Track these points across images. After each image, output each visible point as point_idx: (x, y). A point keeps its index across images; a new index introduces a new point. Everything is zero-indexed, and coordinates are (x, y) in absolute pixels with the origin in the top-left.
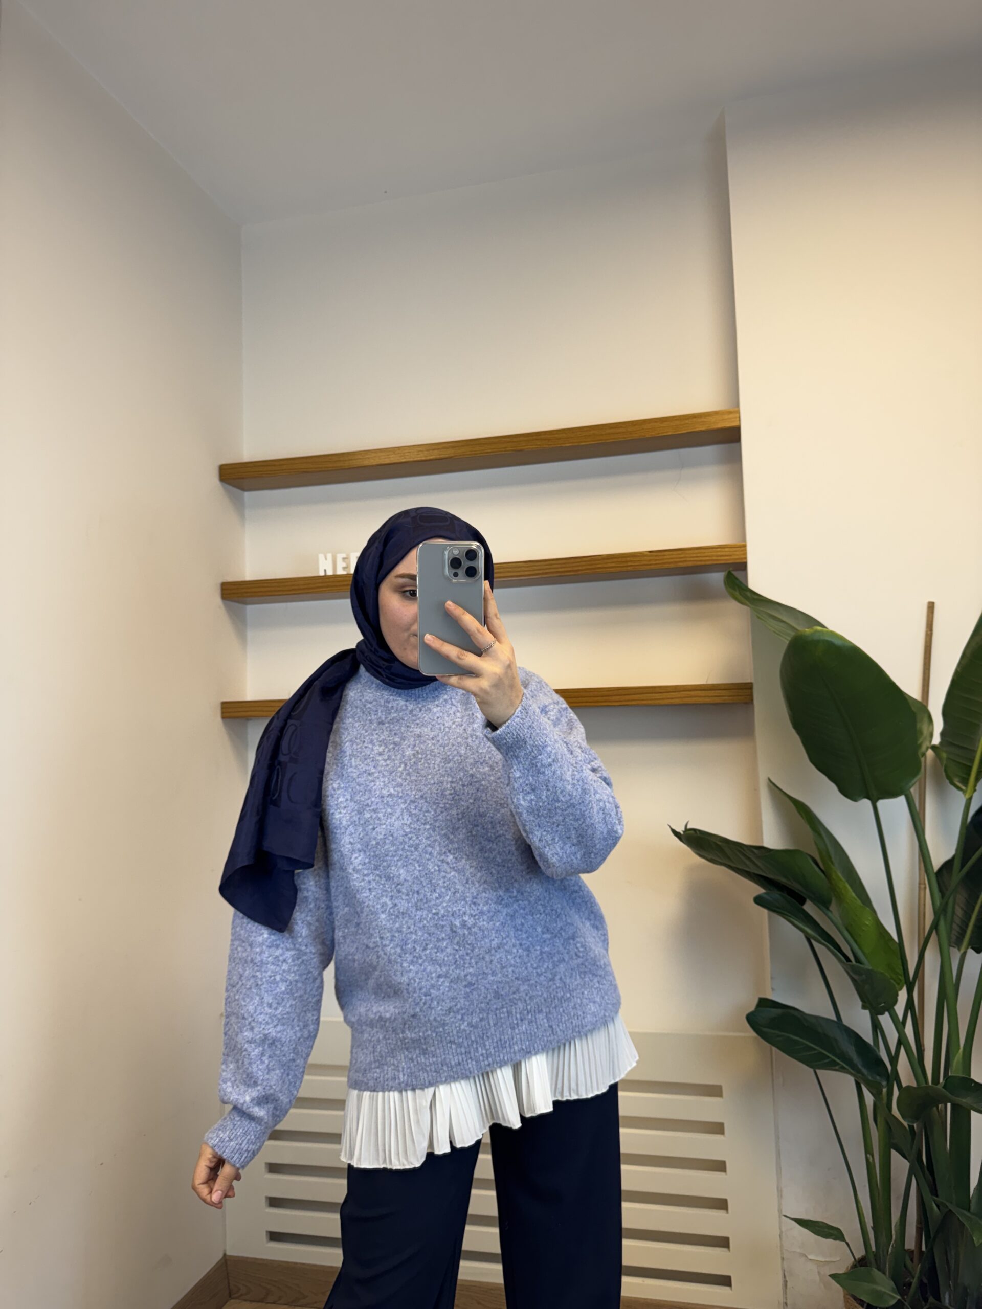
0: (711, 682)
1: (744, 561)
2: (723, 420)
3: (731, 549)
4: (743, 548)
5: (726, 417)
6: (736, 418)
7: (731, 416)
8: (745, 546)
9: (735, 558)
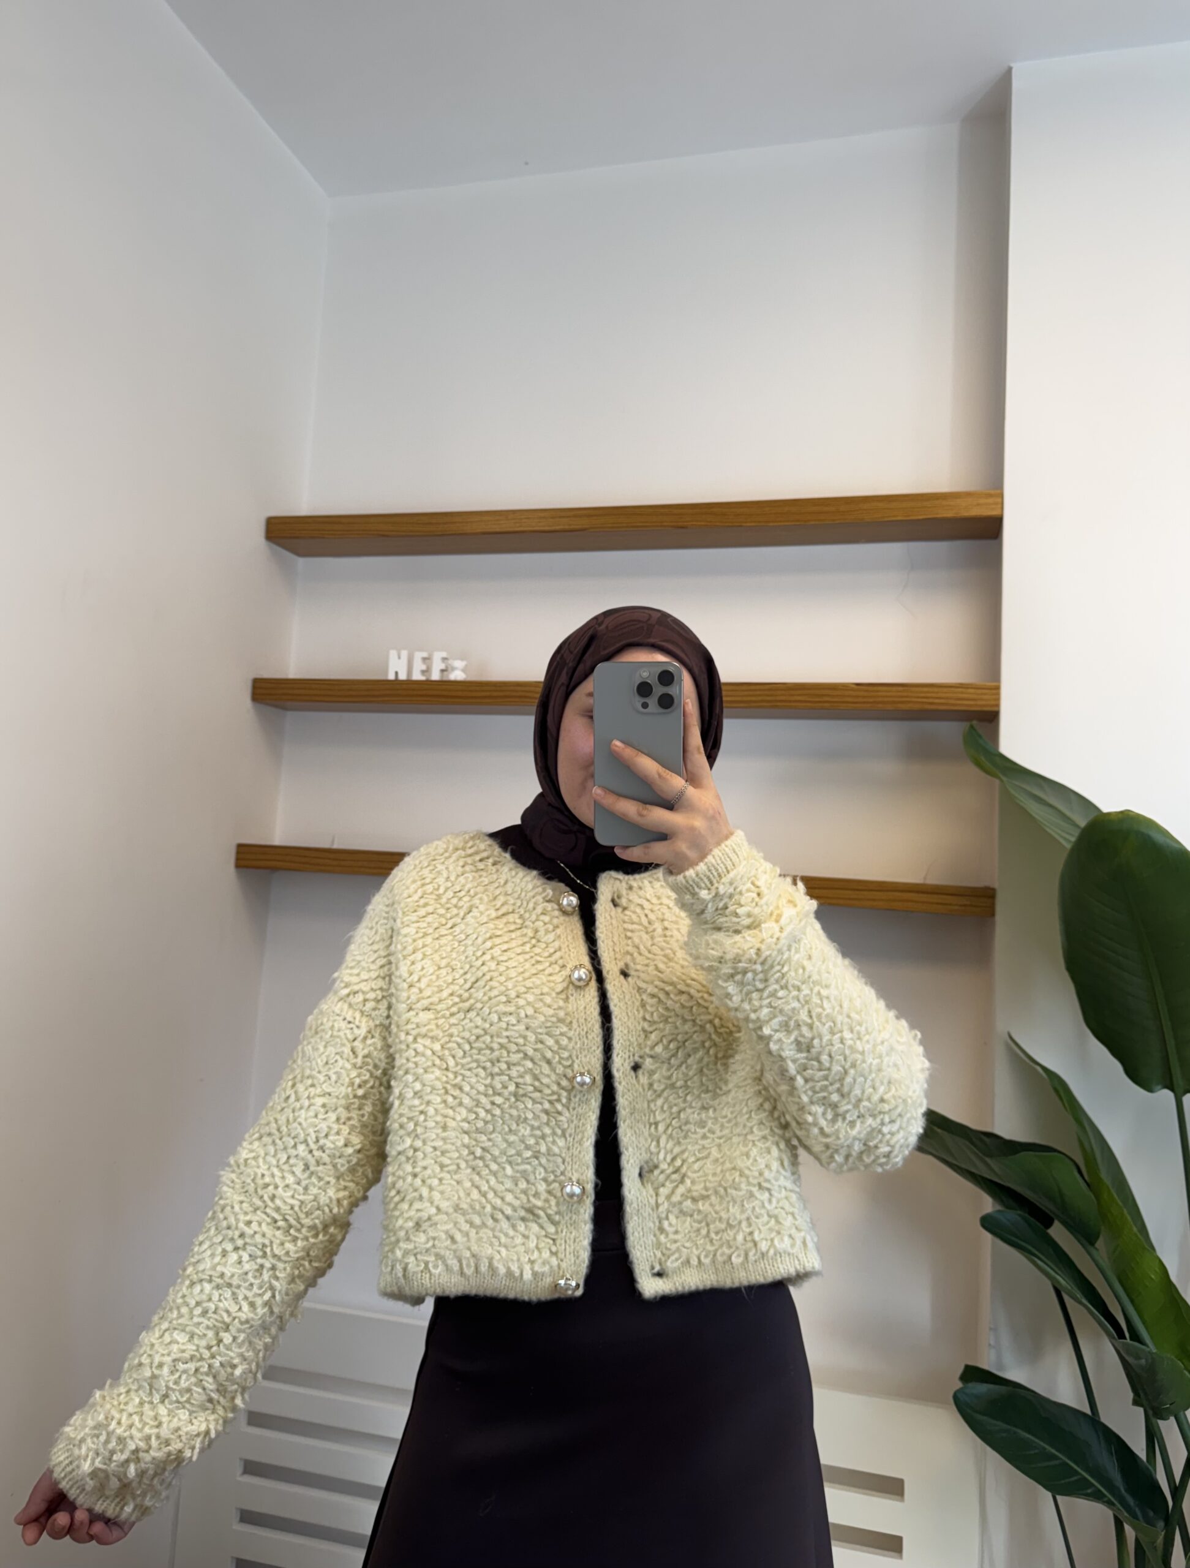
0: (932, 881)
1: (995, 709)
2: (978, 505)
3: (979, 691)
4: (994, 691)
5: (982, 501)
6: (996, 504)
7: (990, 500)
8: (998, 688)
9: (982, 704)
